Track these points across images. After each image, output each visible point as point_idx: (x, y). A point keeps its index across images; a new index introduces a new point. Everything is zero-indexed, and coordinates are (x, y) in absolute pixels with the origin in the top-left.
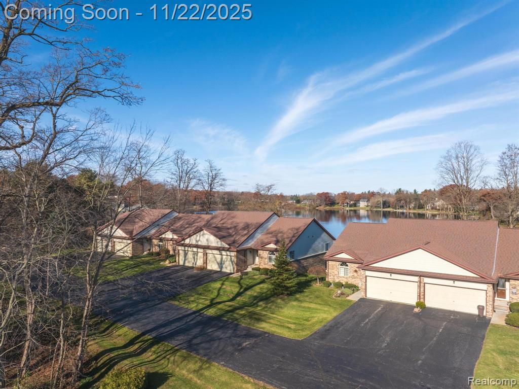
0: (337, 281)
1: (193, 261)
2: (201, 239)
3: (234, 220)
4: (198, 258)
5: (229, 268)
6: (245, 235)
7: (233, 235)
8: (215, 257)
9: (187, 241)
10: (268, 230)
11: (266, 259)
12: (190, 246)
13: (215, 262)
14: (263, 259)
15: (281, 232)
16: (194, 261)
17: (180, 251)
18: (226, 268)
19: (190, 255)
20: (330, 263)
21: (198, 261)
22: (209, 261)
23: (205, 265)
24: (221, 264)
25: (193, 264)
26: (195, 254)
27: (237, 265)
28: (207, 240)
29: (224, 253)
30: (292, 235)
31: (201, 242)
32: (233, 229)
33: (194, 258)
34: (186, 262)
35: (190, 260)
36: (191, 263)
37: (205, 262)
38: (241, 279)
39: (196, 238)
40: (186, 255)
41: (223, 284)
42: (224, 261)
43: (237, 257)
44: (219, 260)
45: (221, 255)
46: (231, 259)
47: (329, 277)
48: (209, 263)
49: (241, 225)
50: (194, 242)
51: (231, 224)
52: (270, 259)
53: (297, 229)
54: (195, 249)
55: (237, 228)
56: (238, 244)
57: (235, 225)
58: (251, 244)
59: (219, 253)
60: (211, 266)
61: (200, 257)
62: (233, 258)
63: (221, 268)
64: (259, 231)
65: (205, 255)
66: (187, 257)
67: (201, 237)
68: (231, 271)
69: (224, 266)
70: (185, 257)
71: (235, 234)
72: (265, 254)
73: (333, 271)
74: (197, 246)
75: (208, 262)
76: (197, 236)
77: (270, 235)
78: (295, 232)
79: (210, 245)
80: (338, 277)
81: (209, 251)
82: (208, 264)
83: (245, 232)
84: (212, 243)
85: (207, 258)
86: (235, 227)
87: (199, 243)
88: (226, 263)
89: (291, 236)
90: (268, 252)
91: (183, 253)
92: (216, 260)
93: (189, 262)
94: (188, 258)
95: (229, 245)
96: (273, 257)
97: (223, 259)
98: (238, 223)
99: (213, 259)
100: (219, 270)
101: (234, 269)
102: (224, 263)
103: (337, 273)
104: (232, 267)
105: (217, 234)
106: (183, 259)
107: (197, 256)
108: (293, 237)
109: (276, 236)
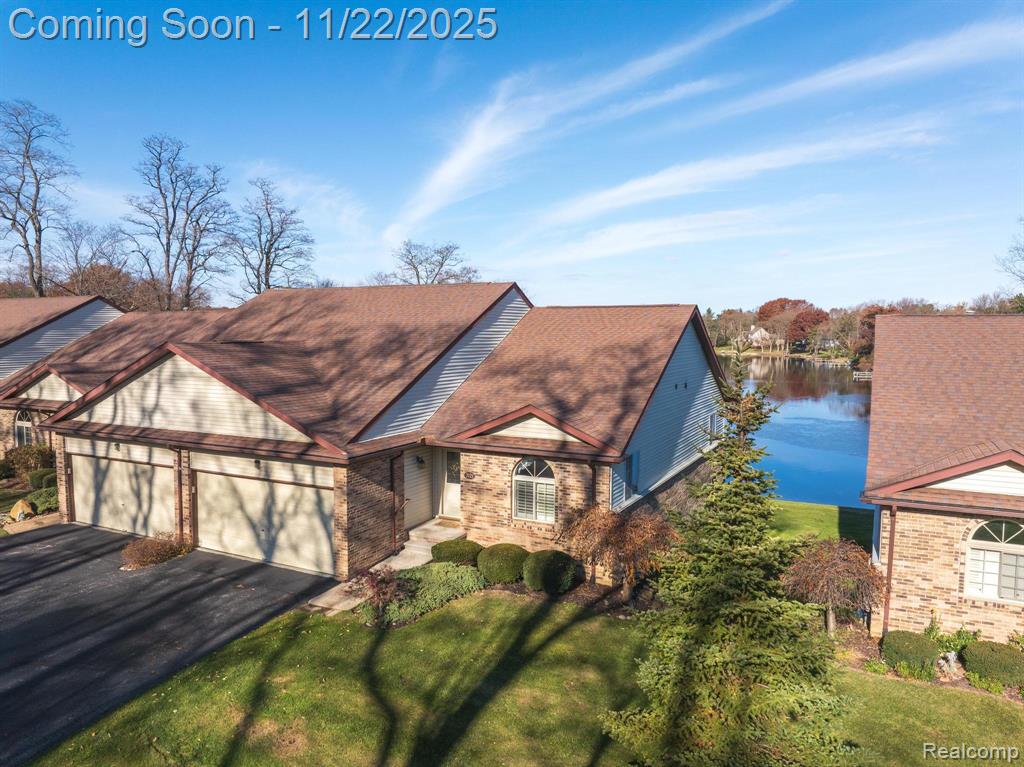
0: (949, 626)
1: (133, 509)
2: (163, 402)
3: (336, 318)
4: (156, 493)
5: (308, 550)
6: (393, 376)
7: (330, 383)
8: (234, 491)
9: (103, 413)
10: (492, 356)
11: (501, 494)
12: (116, 434)
13: (238, 514)
14: (486, 498)
15: (563, 366)
16: (140, 506)
17: (77, 461)
18: (295, 548)
19: (119, 481)
20: (906, 522)
21: (157, 506)
22: (210, 512)
23: (187, 530)
24: (267, 527)
25: (135, 521)
26: (143, 474)
27: (353, 534)
28: (195, 406)
29: (280, 471)
30: (625, 377)
31: (165, 414)
32: (330, 355)
33: (138, 494)
34: (105, 510)
35: (120, 503)
36: (126, 518)
37: (189, 516)
38: (382, 630)
39: (143, 397)
40: (100, 476)
41: (258, 698)
42: (282, 514)
43: (352, 493)
44: (255, 508)
45: (267, 479)
46: (319, 502)
47: (895, 603)
48: (209, 520)
49: (368, 338)
50: (133, 418)
51: (323, 334)
52: (524, 496)
53: (639, 350)
54: (139, 453)
55: (348, 347)
56: (357, 420)
57: (342, 337)
58: (421, 422)
59: (253, 471)
60: (220, 535)
61: (165, 490)
62: (330, 499)
63: (270, 546)
64: (456, 359)
65: (185, 480)
66: (106, 487)
67: (166, 389)
68: (318, 564)
69: (282, 538)
70: (98, 487)
71: (342, 373)
72: (499, 473)
73: (923, 568)
74: (145, 437)
75: (202, 514)
76: (146, 385)
77: (510, 380)
78: (634, 362)
79: (207, 428)
80: (958, 605)
81: (204, 462)
82: (202, 527)
83: (392, 364)
84: (217, 419)
85: (194, 498)
86: (339, 345)
87: (159, 422)
88: (291, 524)
89: (618, 379)
90: (511, 462)
91: (90, 470)
92: (242, 507)
93: (115, 512)
94: (110, 496)
95: (305, 428)
96: (544, 486)
97: (280, 505)
98: (352, 330)
99: (228, 502)
100: (258, 556)
101: (335, 555)
102: (282, 526)
103: (947, 579)
104: (325, 549)
105: (245, 372)
106: (92, 496)
107: (150, 482)
108: (632, 383)
109: (542, 381)
